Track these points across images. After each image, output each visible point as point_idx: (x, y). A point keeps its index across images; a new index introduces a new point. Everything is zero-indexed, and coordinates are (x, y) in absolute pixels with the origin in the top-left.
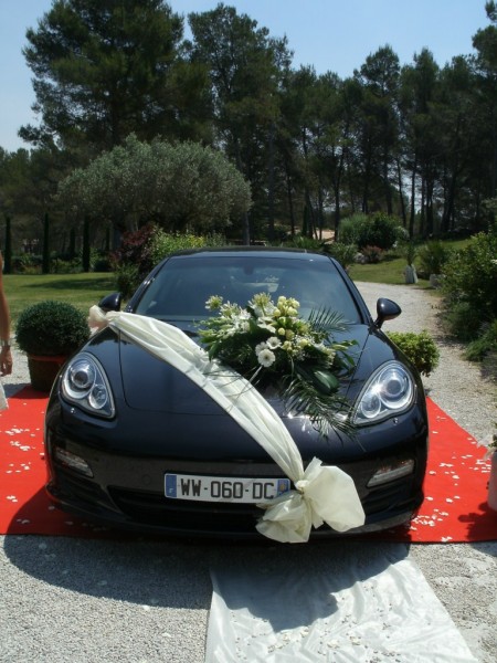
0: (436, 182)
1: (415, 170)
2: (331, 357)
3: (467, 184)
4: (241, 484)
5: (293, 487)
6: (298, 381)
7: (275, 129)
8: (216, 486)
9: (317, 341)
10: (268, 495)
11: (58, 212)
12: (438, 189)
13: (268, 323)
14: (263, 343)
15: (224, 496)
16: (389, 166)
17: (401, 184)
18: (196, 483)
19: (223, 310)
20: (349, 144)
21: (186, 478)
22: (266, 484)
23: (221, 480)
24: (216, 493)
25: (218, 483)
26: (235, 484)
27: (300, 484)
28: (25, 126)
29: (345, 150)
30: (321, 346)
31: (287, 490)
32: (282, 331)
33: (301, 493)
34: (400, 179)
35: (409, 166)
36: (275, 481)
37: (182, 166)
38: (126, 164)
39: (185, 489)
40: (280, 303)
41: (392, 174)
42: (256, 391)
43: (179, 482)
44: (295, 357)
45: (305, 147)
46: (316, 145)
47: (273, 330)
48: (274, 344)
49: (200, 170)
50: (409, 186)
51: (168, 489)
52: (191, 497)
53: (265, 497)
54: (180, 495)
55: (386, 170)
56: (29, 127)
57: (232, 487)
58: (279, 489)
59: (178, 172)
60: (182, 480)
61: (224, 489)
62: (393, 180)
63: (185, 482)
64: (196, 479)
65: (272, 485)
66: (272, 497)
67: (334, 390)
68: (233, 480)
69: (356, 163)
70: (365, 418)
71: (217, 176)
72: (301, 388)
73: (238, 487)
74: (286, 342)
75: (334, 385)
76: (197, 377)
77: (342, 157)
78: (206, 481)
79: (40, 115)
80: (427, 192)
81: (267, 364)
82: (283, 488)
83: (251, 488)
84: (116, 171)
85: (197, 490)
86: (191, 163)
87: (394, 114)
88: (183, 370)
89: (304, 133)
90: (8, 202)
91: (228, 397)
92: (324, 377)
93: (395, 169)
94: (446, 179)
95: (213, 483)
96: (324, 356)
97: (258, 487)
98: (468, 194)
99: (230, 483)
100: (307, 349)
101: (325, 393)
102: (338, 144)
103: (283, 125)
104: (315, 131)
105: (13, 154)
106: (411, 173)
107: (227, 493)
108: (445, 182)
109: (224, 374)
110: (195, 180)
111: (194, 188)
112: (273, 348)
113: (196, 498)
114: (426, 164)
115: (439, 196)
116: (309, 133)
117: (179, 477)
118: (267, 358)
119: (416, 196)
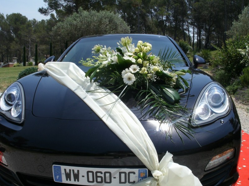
0: (202, 30)
1: (194, 25)
2: (174, 79)
3: (214, 31)
4: (110, 173)
5: (150, 175)
6: (152, 95)
7: (140, 9)
8: (90, 174)
9: (165, 68)
10: (131, 180)
11: (57, 43)
12: (203, 32)
13: (130, 56)
14: (127, 69)
15: (97, 182)
16: (184, 24)
17: (189, 31)
18: (76, 172)
19: (101, 51)
20: (168, 15)
21: (68, 168)
22: (129, 173)
23: (95, 170)
24: (91, 179)
25: (92, 172)
26: (105, 173)
27: (156, 173)
28: (41, 8)
29: (167, 17)
30: (167, 72)
31: (145, 177)
32: (140, 61)
33: (157, 180)
34: (188, 29)
35: (192, 24)
36: (136, 170)
37: (101, 19)
38: (78, 20)
39: (68, 176)
40: (139, 44)
41: (185, 27)
42: (122, 102)
43: (63, 171)
44: (149, 79)
45: (152, 16)
46: (156, 16)
47: (134, 61)
48: (134, 70)
49: (109, 21)
50: (192, 32)
51: (56, 176)
52: (72, 182)
53: (129, 182)
54: (64, 181)
55: (183, 25)
56: (43, 8)
57: (103, 175)
58: (139, 176)
59: (100, 22)
60: (65, 170)
61: (97, 177)
62: (186, 30)
63: (68, 171)
64: (76, 169)
65: (134, 173)
66: (134, 182)
67: (177, 101)
68: (103, 170)
69: (171, 23)
70: (201, 120)
71: (116, 23)
72: (153, 99)
73: (108, 175)
74: (143, 68)
75: (177, 97)
76: (81, 93)
77: (166, 21)
78: (83, 171)
79: (47, 4)
80: (199, 34)
81: (130, 83)
82: (143, 175)
83: (117, 176)
84: (75, 22)
85: (77, 177)
86: (105, 18)
87: (186, 3)
88: (73, 89)
89: (151, 11)
90: (38, 40)
91: (102, 107)
92: (170, 92)
93: (186, 25)
94: (206, 29)
95: (88, 172)
96: (170, 78)
97: (123, 175)
98: (214, 34)
99: (101, 173)
100: (158, 73)
101: (171, 103)
102: (164, 15)
103: (143, 8)
104: (155, 10)
105: (40, 22)
106: (193, 26)
107: (99, 180)
108: (206, 30)
109: (99, 91)
110: (107, 25)
111: (107, 28)
112: (133, 72)
113: (76, 183)
114: (199, 23)
115: (204, 35)
116: (153, 11)
117: (63, 167)
118: (129, 79)
119: (195, 35)
